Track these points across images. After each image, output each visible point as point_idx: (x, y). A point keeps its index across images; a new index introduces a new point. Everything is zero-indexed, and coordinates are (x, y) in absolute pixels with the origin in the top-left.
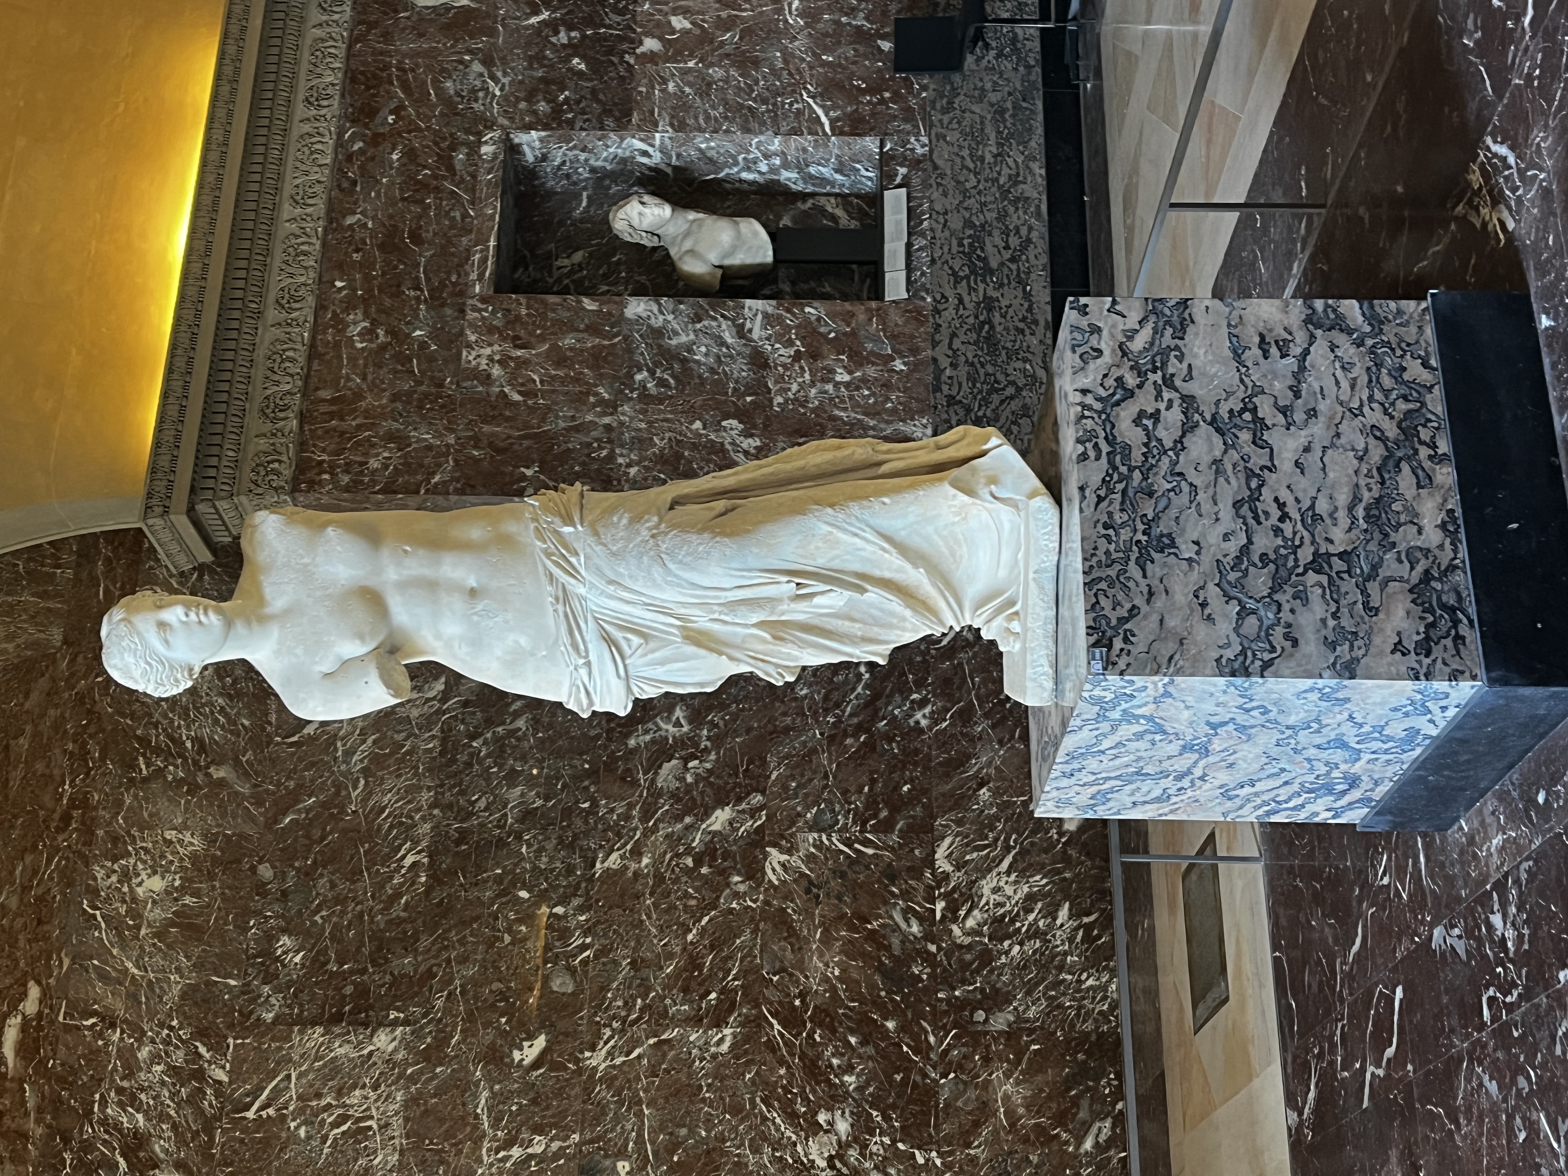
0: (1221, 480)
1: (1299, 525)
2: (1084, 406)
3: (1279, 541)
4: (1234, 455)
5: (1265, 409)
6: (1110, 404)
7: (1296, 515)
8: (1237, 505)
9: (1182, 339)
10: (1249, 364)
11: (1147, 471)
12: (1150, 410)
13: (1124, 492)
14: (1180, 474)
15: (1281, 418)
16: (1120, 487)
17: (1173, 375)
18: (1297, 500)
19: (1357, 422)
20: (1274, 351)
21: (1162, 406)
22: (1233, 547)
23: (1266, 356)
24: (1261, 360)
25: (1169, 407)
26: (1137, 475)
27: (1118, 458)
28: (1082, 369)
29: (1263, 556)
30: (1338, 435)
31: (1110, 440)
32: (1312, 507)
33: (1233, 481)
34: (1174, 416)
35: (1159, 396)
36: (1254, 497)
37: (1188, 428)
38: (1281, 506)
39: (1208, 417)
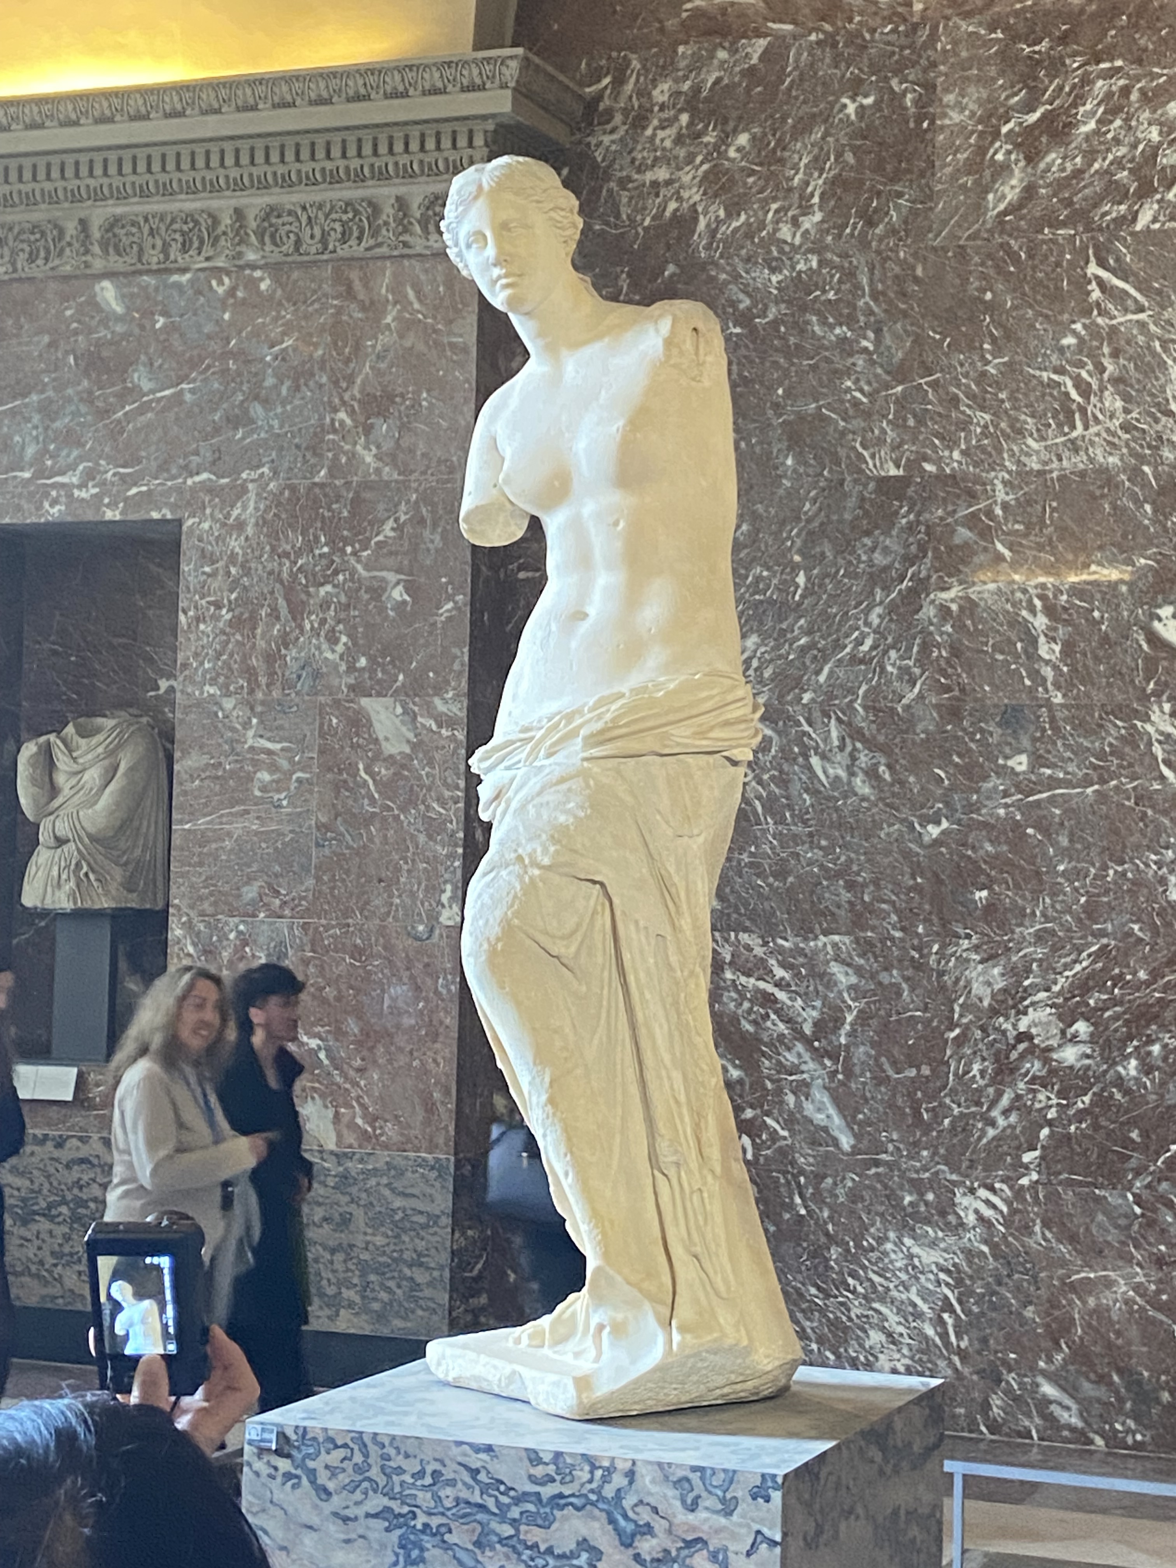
2: (609, 1471)
6: (612, 1509)
11: (512, 1545)
13: (483, 1508)
16: (490, 1503)
26: (507, 1530)
27: (532, 1508)
28: (665, 1477)
31: (559, 1501)
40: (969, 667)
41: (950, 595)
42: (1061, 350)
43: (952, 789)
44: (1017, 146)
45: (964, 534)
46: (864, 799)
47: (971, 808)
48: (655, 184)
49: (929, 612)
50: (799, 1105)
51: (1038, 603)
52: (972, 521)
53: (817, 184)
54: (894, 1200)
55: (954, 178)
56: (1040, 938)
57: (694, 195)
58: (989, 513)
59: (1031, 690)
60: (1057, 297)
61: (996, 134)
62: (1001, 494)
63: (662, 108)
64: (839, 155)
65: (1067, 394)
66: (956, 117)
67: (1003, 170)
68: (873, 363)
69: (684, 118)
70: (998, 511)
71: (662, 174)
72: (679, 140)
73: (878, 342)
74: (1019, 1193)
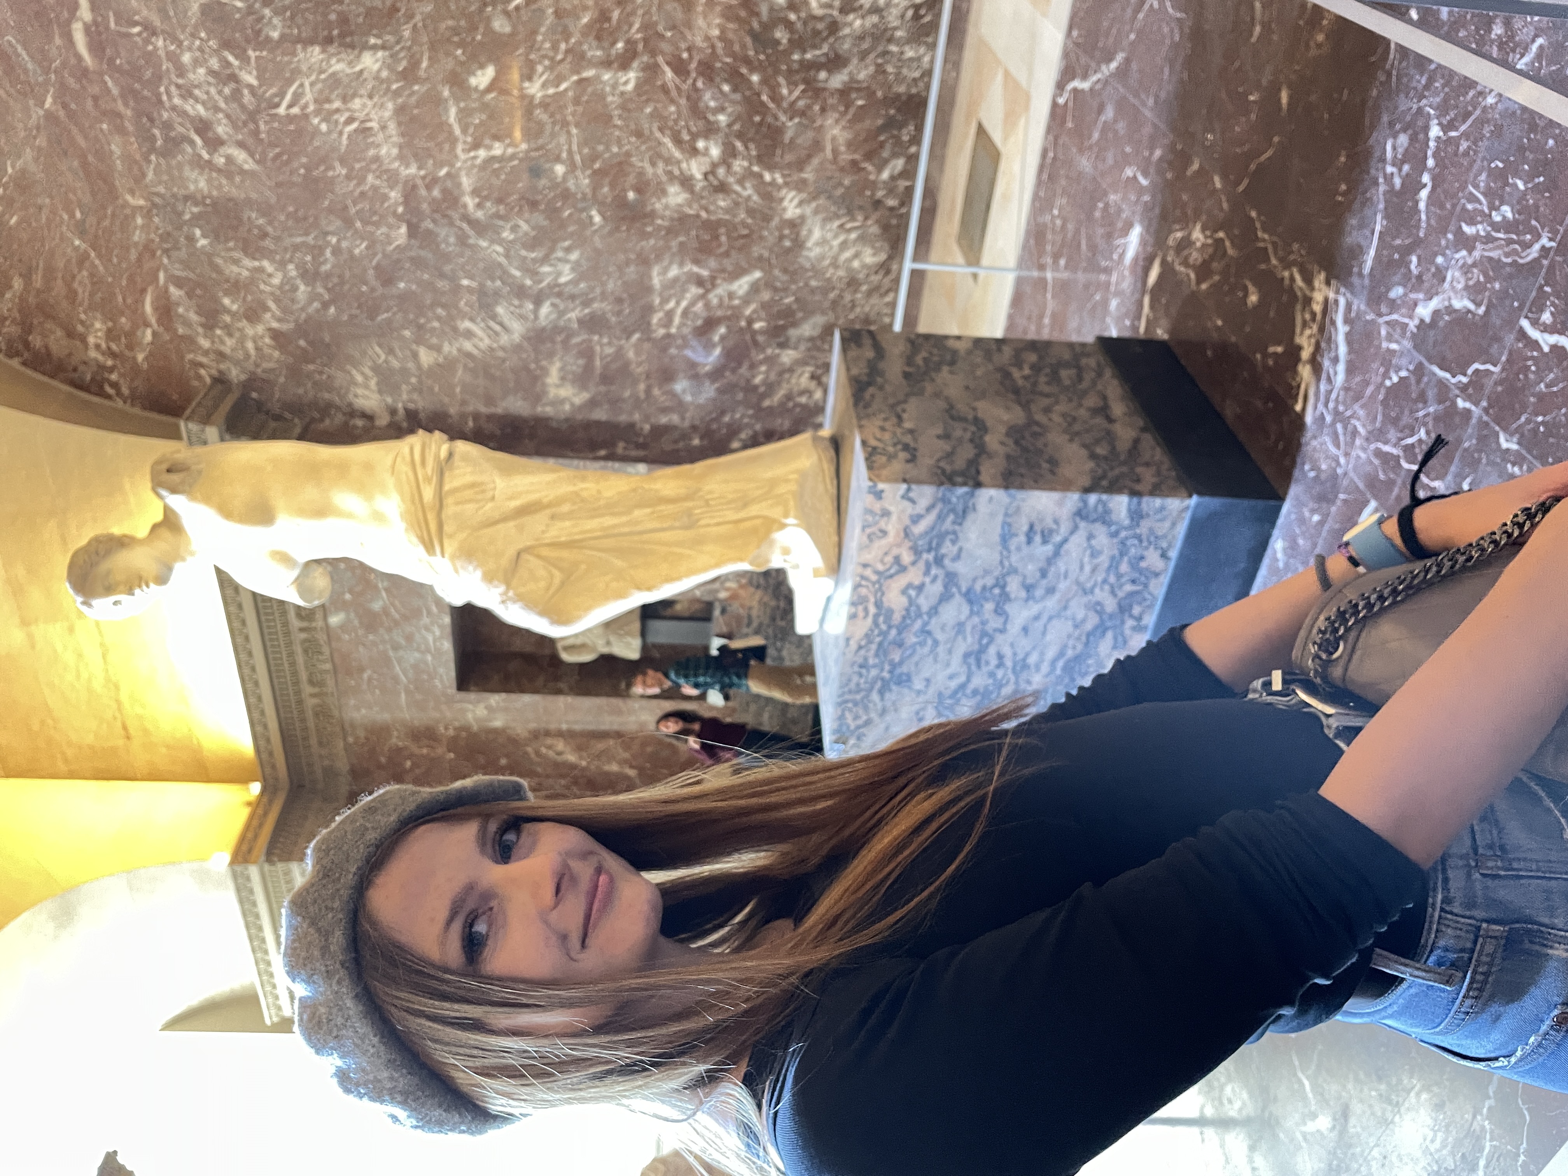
0: (960, 638)
1: (1010, 672)
2: (863, 577)
3: (991, 681)
4: (976, 620)
5: (1014, 586)
6: (884, 576)
7: (1009, 663)
8: (966, 656)
9: (960, 524)
10: (1013, 548)
11: (902, 628)
12: (917, 582)
13: (880, 644)
14: (929, 633)
15: (1023, 594)
16: (878, 639)
17: (943, 556)
18: (1015, 654)
19: (1085, 599)
20: (1038, 539)
21: (928, 580)
22: (954, 684)
23: (1029, 541)
24: (1024, 546)
25: (935, 579)
26: (894, 632)
27: (881, 619)
28: (867, 547)
29: (975, 692)
30: (1065, 608)
31: (878, 605)
32: (1024, 660)
33: (969, 639)
34: (937, 588)
35: (927, 572)
36: (983, 650)
37: (945, 597)
38: (1000, 657)
39: (964, 589)
40: (509, 195)
41: (470, 202)
42: (329, 132)
43: (574, 207)
44: (215, 150)
45: (436, 193)
46: (582, 254)
47: (584, 198)
48: (257, 349)
49: (480, 214)
50: (740, 298)
51: (472, 154)
52: (429, 187)
53: (248, 263)
54: (788, 251)
55: (237, 187)
56: (653, 164)
57: (260, 329)
58: (423, 178)
59: (521, 160)
60: (299, 133)
61: (209, 162)
62: (412, 170)
63: (213, 342)
64: (231, 249)
65: (355, 131)
66: (202, 184)
67: (229, 159)
68: (345, 238)
69: (218, 332)
70: (422, 173)
71: (250, 345)
72: (230, 335)
73: (333, 233)
74: (786, 184)
